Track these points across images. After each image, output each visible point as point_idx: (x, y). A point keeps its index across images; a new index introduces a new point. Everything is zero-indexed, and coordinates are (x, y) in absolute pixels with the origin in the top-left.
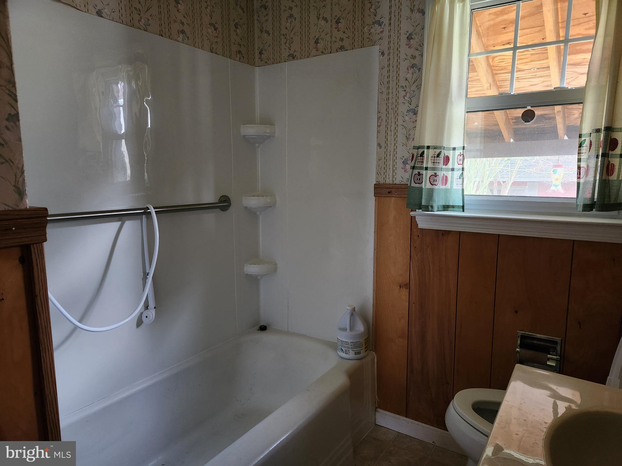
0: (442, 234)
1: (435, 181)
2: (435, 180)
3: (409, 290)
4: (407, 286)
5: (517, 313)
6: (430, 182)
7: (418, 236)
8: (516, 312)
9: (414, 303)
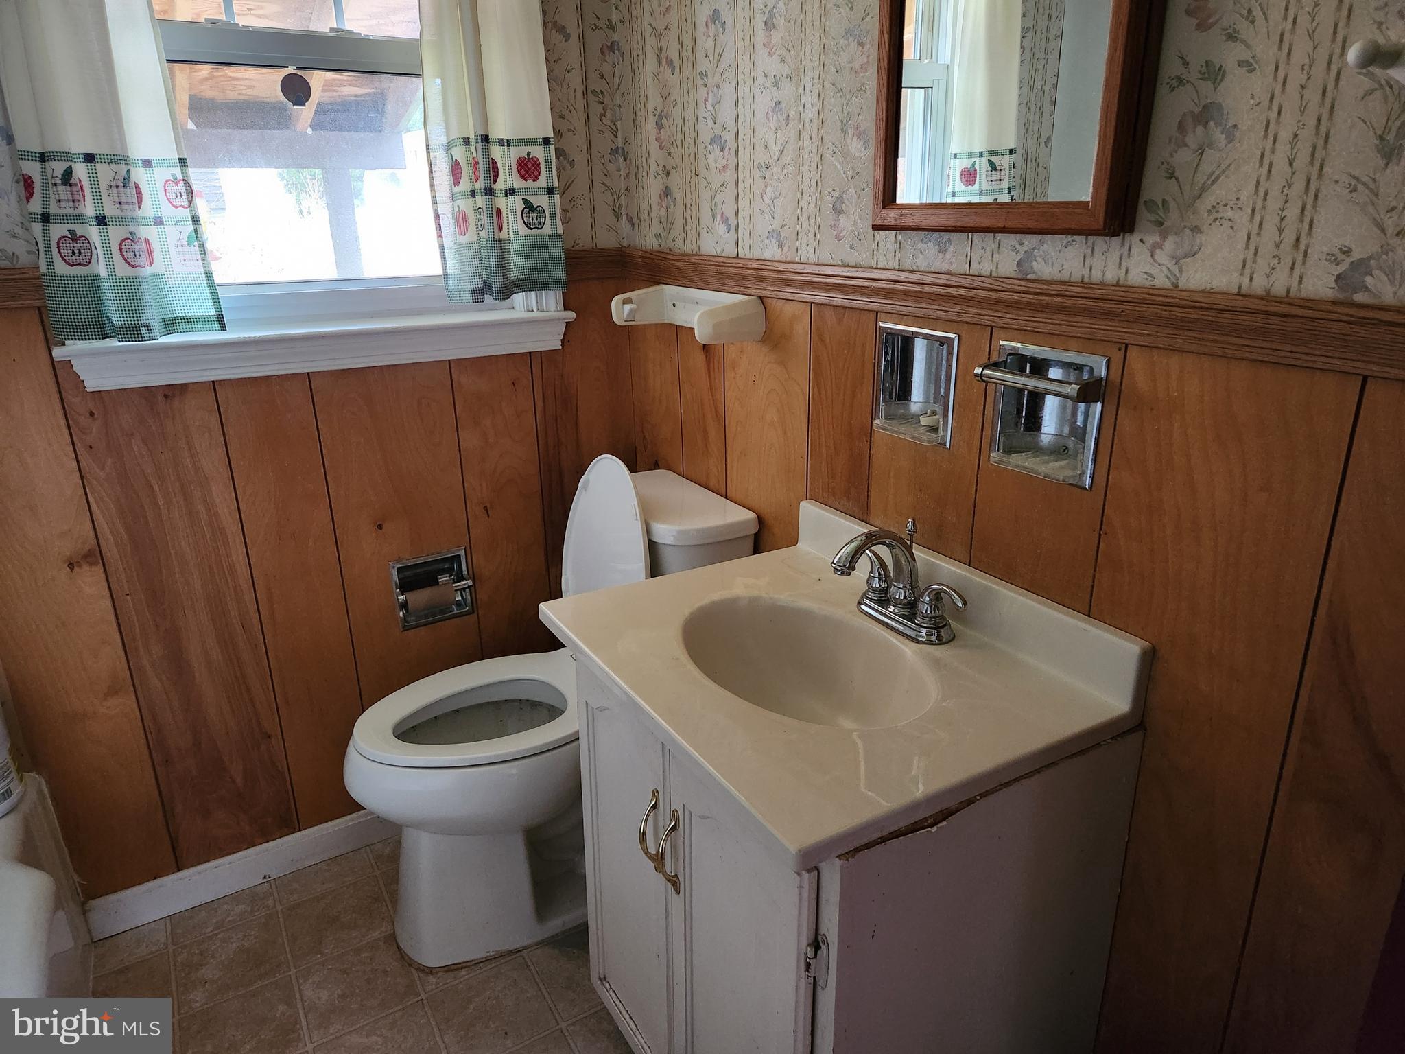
0: (166, 396)
1: (138, 256)
2: (137, 253)
3: (101, 565)
4: (94, 556)
5: (381, 529)
6: (124, 259)
7: (92, 414)
8: (380, 527)
9: (128, 594)
